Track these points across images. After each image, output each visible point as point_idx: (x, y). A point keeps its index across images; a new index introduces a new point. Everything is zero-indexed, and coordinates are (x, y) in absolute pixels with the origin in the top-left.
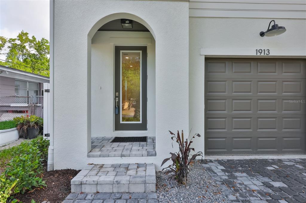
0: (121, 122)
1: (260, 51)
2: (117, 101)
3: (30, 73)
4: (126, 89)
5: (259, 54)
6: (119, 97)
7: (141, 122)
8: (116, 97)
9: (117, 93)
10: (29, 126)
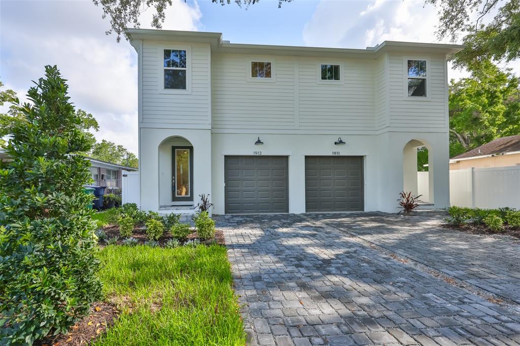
0: (176, 196)
1: (256, 153)
2: (174, 182)
3: (107, 162)
4: (181, 172)
5: (255, 154)
6: (175, 179)
7: (189, 196)
8: (173, 179)
9: (174, 177)
10: (110, 201)
